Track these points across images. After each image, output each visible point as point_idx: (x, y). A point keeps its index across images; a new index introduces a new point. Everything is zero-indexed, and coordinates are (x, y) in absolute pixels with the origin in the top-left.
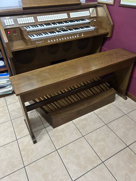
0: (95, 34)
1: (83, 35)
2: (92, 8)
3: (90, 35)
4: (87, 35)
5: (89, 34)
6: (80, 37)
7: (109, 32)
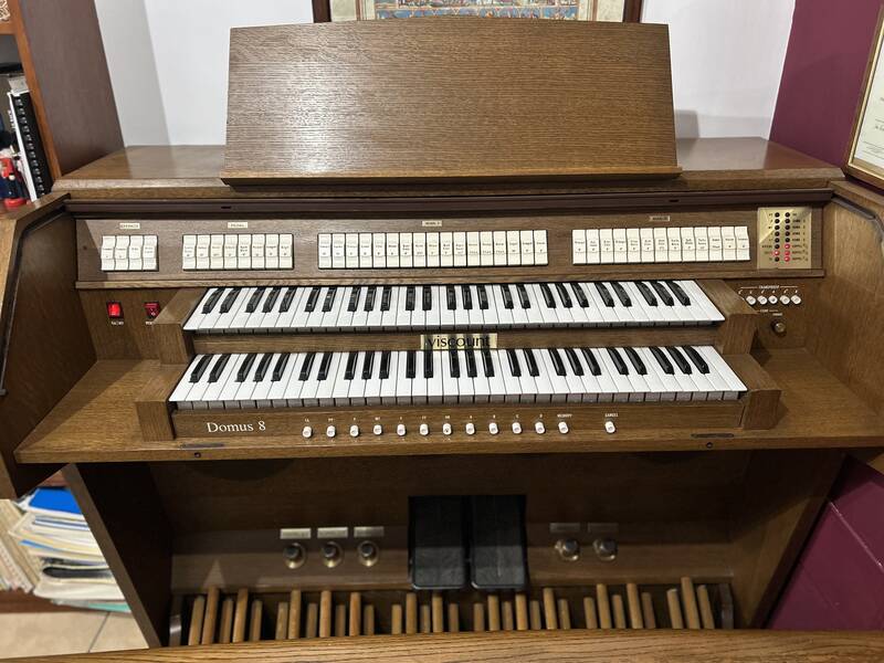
1: (610, 426)
2: (783, 211)
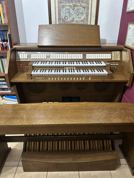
0: (108, 80)
1: (90, 79)
2: (116, 52)
3: (100, 80)
4: (96, 80)
5: (98, 79)
6: (86, 80)
7: (128, 80)
